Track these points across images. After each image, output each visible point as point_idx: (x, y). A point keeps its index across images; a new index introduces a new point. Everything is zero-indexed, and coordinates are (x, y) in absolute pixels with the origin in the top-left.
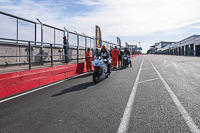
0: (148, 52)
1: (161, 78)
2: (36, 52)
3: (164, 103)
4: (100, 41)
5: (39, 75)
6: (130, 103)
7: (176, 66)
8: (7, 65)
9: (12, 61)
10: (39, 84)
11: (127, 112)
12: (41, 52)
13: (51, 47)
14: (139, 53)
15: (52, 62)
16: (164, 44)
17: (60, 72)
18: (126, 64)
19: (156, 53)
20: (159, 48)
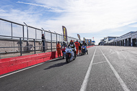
0: (99, 44)
1: (108, 61)
2: (24, 44)
3: (109, 77)
4: (67, 37)
5: (27, 59)
6: (87, 77)
7: (118, 53)
8: (6, 53)
9: (9, 50)
10: (27, 65)
11: (85, 81)
12: (28, 45)
13: (34, 41)
14: (93, 45)
15: (35, 51)
16: (110, 38)
17: (40, 58)
18: (84, 52)
19: (105, 45)
20: (107, 41)
